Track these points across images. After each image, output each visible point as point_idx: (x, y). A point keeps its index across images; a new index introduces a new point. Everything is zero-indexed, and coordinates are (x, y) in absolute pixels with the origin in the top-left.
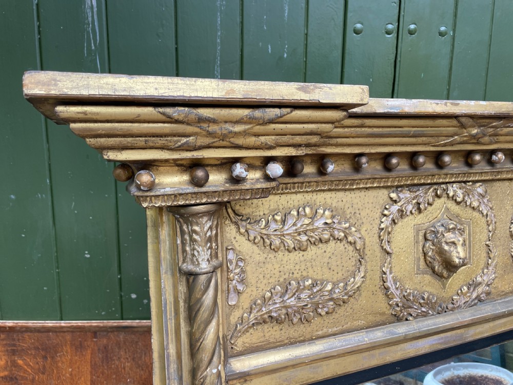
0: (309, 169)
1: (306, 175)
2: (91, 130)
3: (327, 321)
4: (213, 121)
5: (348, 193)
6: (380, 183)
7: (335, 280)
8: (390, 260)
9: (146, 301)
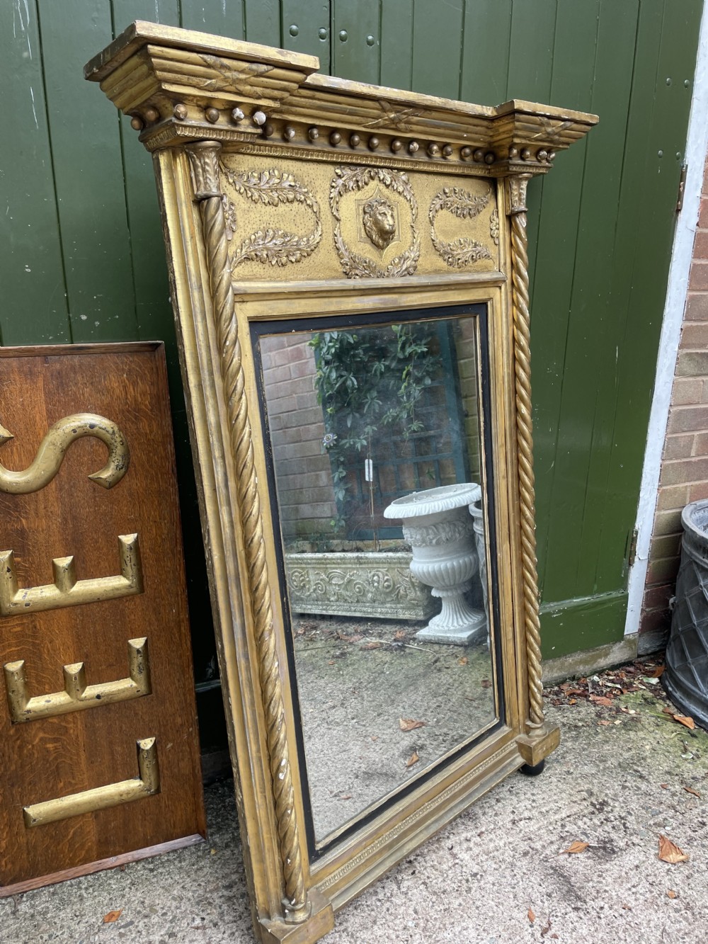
0: (276, 135)
1: (274, 139)
2: (162, 64)
3: (296, 267)
4: (229, 68)
5: (304, 164)
6: (327, 157)
7: (300, 234)
8: (339, 226)
9: (97, 323)
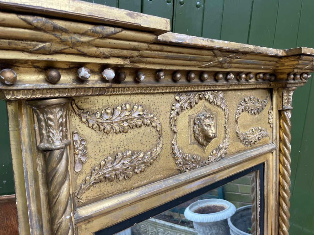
0: (129, 79)
1: (126, 83)
3: (140, 177)
4: (65, 31)
5: (152, 96)
6: (170, 89)
7: (145, 150)
8: (176, 137)
9: (5, 182)
